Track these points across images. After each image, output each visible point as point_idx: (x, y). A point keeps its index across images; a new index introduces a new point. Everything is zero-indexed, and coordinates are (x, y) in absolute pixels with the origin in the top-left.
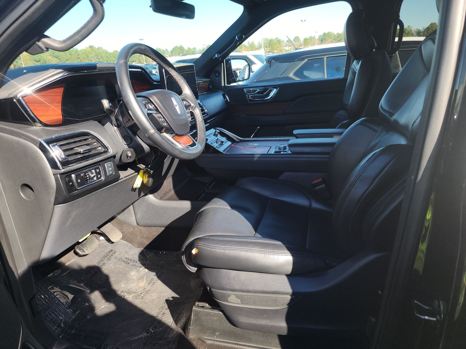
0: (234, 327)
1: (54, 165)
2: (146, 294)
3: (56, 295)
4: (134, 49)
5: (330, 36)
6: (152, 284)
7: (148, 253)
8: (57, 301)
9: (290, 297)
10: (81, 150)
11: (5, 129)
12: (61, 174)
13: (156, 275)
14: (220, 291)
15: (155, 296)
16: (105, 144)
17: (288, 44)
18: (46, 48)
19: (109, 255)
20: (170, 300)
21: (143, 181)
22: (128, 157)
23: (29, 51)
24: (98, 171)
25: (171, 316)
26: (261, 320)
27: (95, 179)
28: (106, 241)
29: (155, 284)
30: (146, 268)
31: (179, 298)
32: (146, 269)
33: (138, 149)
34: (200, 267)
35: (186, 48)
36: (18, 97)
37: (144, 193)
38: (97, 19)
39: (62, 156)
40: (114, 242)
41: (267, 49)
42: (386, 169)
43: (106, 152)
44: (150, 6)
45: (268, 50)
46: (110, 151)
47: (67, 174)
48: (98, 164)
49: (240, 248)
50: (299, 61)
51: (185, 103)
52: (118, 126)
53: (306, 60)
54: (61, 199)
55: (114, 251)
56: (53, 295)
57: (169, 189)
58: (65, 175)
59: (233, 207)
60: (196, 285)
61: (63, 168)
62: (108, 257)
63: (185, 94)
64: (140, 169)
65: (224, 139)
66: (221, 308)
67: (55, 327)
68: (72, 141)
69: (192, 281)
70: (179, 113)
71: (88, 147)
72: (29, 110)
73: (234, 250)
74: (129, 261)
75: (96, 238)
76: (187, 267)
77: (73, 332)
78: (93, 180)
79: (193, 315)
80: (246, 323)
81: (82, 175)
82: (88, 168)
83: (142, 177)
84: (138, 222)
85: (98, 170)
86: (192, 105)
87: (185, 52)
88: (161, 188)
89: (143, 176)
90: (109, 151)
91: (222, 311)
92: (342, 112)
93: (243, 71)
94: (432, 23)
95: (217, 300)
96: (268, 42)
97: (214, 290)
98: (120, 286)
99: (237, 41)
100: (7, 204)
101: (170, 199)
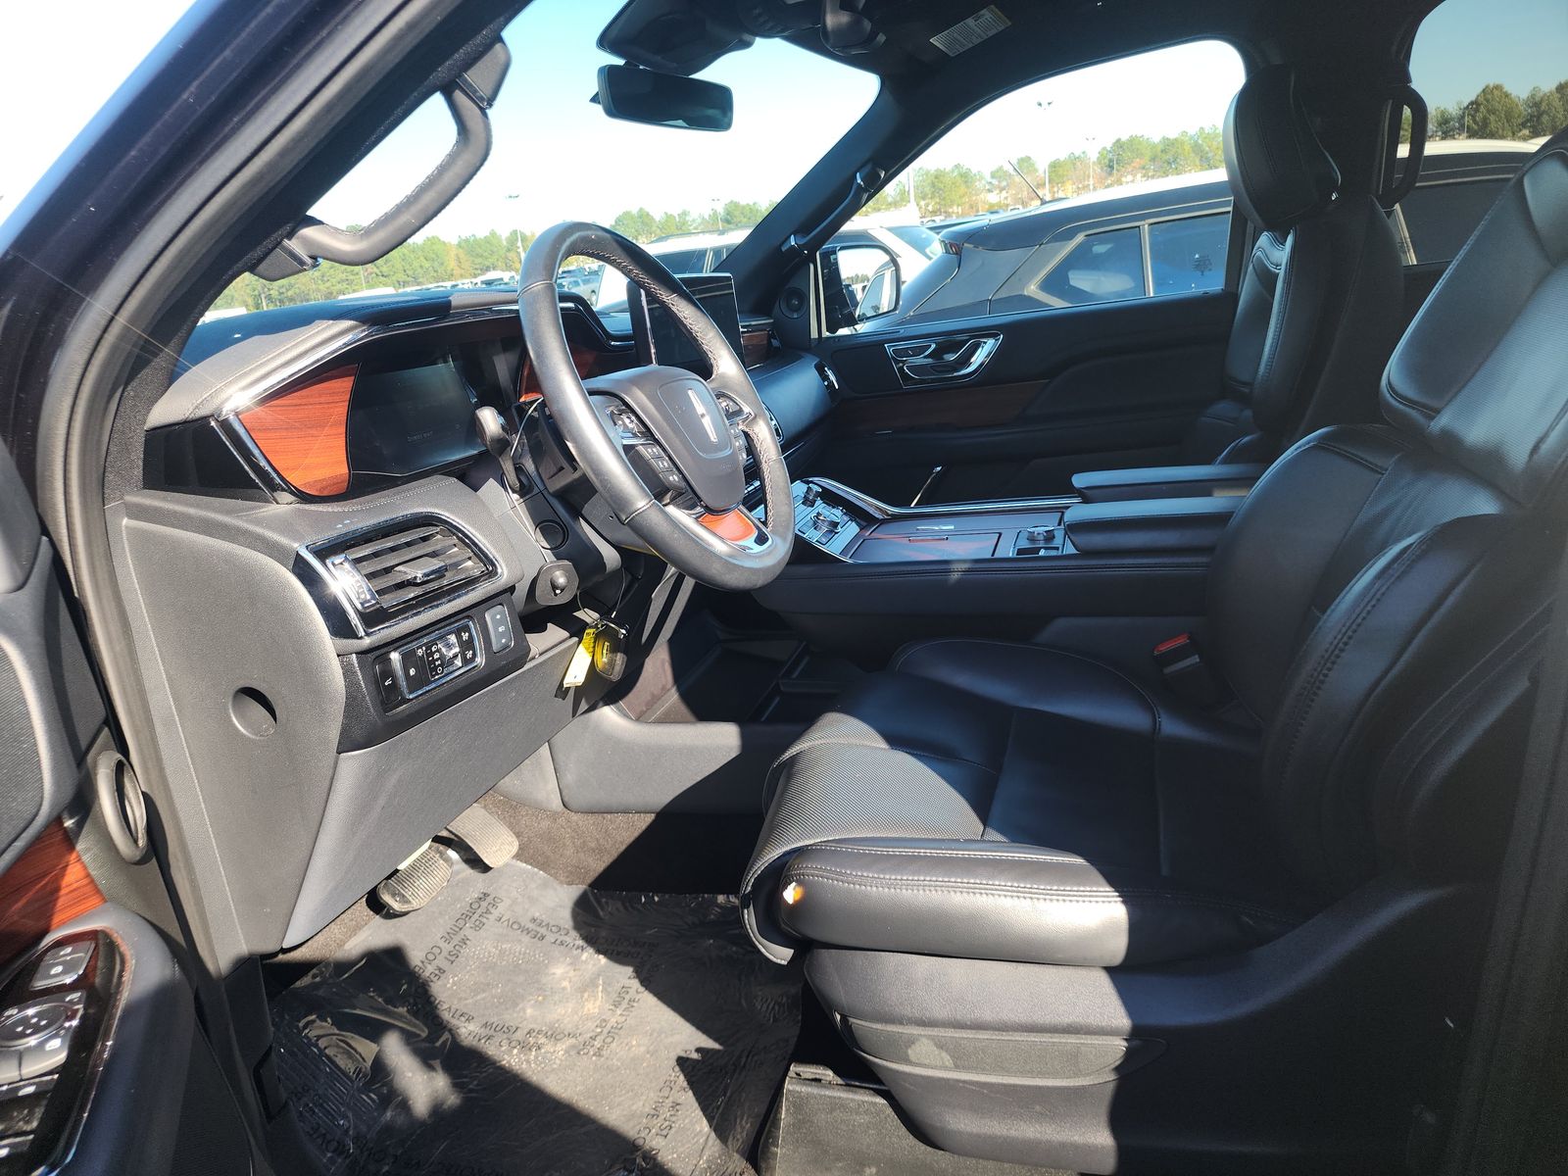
0: (929, 1149)
1: (340, 626)
2: (609, 1040)
3: (325, 1048)
4: (568, 242)
5: (1138, 149)
6: (624, 1005)
7: (604, 900)
8: (330, 1069)
9: (1125, 1044)
10: (417, 572)
11: (189, 517)
12: (361, 653)
13: (634, 974)
14: (879, 1026)
15: (639, 1045)
16: (485, 550)
17: (995, 182)
18: (311, 257)
19: (479, 911)
20: (692, 1059)
21: (593, 664)
22: (554, 587)
23: (261, 268)
24: (465, 636)
25: (701, 1113)
26: (1022, 1123)
27: (458, 662)
28: (464, 866)
29: (635, 1004)
30: (599, 951)
31: (719, 1051)
32: (601, 957)
33: (585, 561)
34: (805, 947)
35: (658, 215)
36: (224, 413)
37: (587, 702)
38: (469, 157)
39: (363, 596)
40: (491, 868)
41: (927, 205)
42: (1451, 600)
43: (491, 573)
44: (595, 99)
45: (930, 208)
46: (502, 572)
47: (378, 653)
48: (464, 614)
49: (946, 880)
50: (1057, 241)
51: (724, 404)
52: (524, 491)
53: (1080, 238)
54: (358, 733)
55: (492, 897)
56: (316, 1046)
57: (660, 687)
58: (372, 657)
59: (895, 741)
60: (777, 1008)
61: (367, 634)
62: (476, 916)
63: (722, 376)
64: (584, 625)
65: (836, 514)
66: (884, 1084)
67: (329, 1155)
68: (390, 544)
69: (760, 993)
70: (712, 439)
71: (435, 564)
72: (256, 452)
73: (927, 888)
74: (543, 931)
75: (441, 857)
76: (760, 947)
77: (386, 1168)
78: (451, 669)
79: (787, 1110)
80: (970, 1134)
81: (420, 652)
82: (438, 630)
83: (591, 650)
84: (566, 799)
85: (467, 634)
86: (746, 409)
87: (654, 228)
88: (638, 685)
89: (594, 647)
90: (499, 571)
91: (886, 1095)
92: (1224, 408)
93: (874, 285)
94: (1487, 87)
95: (868, 1057)
96: (929, 181)
97: (859, 1022)
98: (521, 1014)
99: (860, 190)
100: (188, 755)
101: (666, 720)
